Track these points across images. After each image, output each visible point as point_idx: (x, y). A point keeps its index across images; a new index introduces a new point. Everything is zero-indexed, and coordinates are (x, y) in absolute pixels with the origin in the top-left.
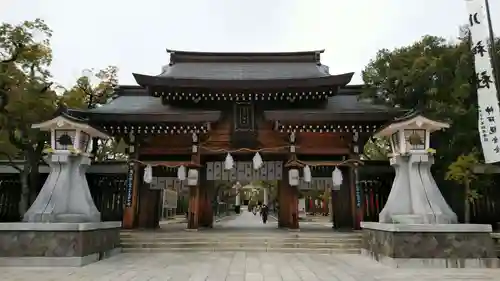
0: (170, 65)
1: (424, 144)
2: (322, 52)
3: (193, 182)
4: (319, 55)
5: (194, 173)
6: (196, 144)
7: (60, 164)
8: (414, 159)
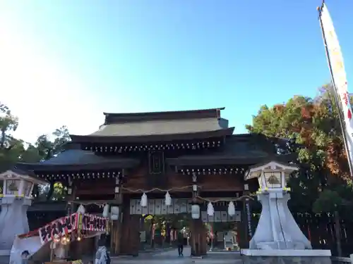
0: (105, 124)
1: (281, 184)
2: (223, 109)
3: (115, 217)
4: (219, 112)
5: (115, 209)
6: (117, 186)
7: (8, 205)
8: (272, 196)
